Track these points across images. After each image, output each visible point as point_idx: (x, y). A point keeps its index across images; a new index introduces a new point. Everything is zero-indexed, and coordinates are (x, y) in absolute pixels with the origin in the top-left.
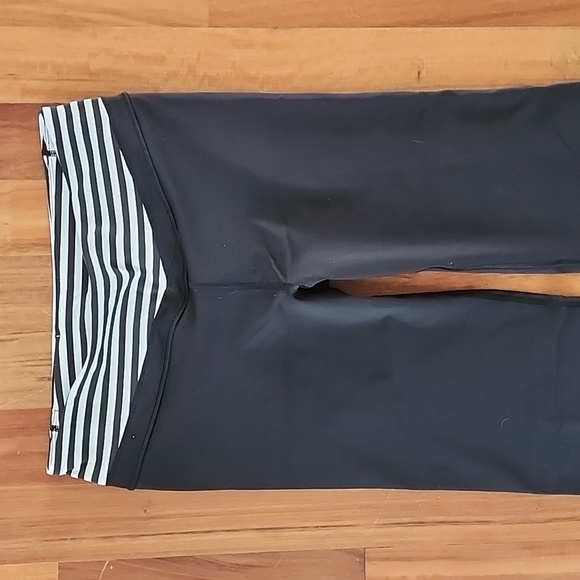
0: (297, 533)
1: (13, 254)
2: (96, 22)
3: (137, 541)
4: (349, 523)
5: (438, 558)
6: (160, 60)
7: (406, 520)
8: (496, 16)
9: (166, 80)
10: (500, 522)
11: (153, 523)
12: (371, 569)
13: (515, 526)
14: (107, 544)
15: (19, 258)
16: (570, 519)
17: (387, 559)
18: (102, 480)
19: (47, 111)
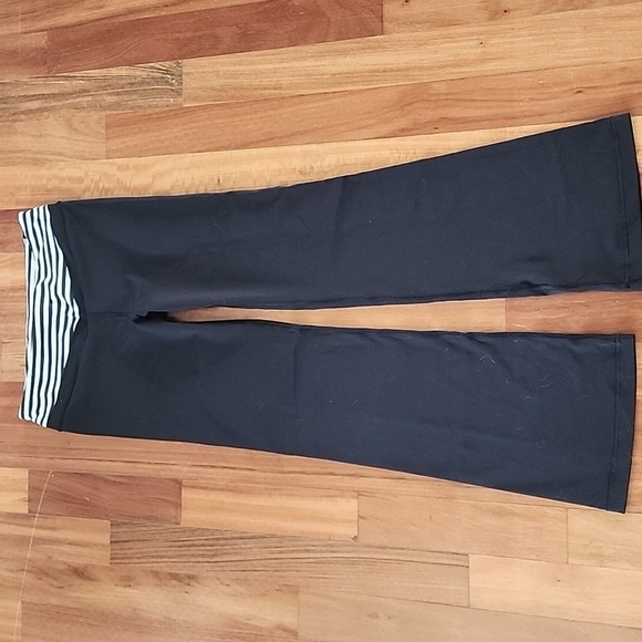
1: (11, 294)
2: (51, 161)
3: (64, 462)
5: (222, 490)
6: (80, 180)
8: (265, 140)
9: (85, 191)
11: (74, 452)
12: (186, 494)
14: (51, 461)
15: (13, 297)
17: (194, 487)
18: (45, 424)
19: (21, 214)
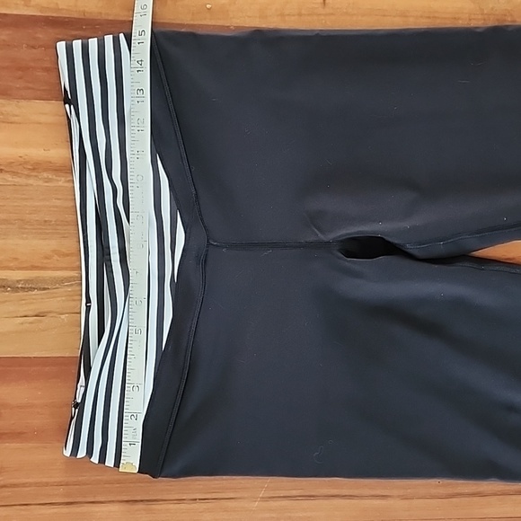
0: (171, 506)
4: (232, 495)
7: (294, 493)
10: (399, 496)
13: (415, 502)
16: (474, 495)
